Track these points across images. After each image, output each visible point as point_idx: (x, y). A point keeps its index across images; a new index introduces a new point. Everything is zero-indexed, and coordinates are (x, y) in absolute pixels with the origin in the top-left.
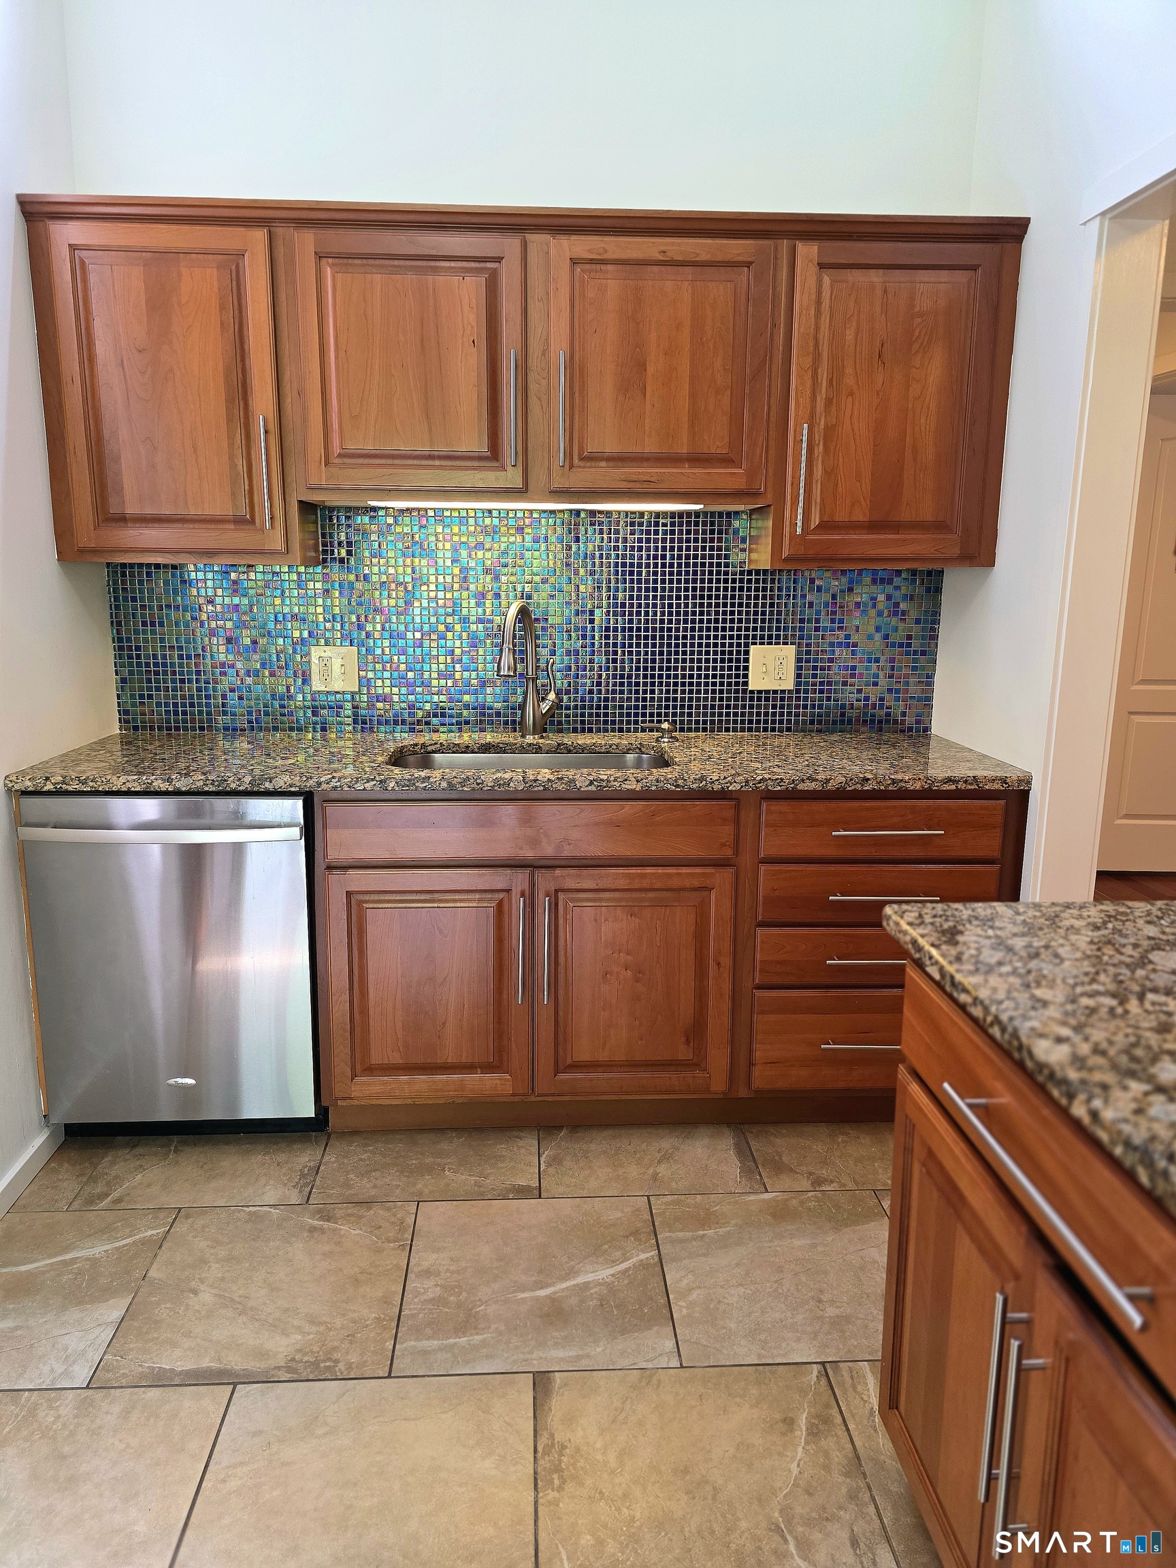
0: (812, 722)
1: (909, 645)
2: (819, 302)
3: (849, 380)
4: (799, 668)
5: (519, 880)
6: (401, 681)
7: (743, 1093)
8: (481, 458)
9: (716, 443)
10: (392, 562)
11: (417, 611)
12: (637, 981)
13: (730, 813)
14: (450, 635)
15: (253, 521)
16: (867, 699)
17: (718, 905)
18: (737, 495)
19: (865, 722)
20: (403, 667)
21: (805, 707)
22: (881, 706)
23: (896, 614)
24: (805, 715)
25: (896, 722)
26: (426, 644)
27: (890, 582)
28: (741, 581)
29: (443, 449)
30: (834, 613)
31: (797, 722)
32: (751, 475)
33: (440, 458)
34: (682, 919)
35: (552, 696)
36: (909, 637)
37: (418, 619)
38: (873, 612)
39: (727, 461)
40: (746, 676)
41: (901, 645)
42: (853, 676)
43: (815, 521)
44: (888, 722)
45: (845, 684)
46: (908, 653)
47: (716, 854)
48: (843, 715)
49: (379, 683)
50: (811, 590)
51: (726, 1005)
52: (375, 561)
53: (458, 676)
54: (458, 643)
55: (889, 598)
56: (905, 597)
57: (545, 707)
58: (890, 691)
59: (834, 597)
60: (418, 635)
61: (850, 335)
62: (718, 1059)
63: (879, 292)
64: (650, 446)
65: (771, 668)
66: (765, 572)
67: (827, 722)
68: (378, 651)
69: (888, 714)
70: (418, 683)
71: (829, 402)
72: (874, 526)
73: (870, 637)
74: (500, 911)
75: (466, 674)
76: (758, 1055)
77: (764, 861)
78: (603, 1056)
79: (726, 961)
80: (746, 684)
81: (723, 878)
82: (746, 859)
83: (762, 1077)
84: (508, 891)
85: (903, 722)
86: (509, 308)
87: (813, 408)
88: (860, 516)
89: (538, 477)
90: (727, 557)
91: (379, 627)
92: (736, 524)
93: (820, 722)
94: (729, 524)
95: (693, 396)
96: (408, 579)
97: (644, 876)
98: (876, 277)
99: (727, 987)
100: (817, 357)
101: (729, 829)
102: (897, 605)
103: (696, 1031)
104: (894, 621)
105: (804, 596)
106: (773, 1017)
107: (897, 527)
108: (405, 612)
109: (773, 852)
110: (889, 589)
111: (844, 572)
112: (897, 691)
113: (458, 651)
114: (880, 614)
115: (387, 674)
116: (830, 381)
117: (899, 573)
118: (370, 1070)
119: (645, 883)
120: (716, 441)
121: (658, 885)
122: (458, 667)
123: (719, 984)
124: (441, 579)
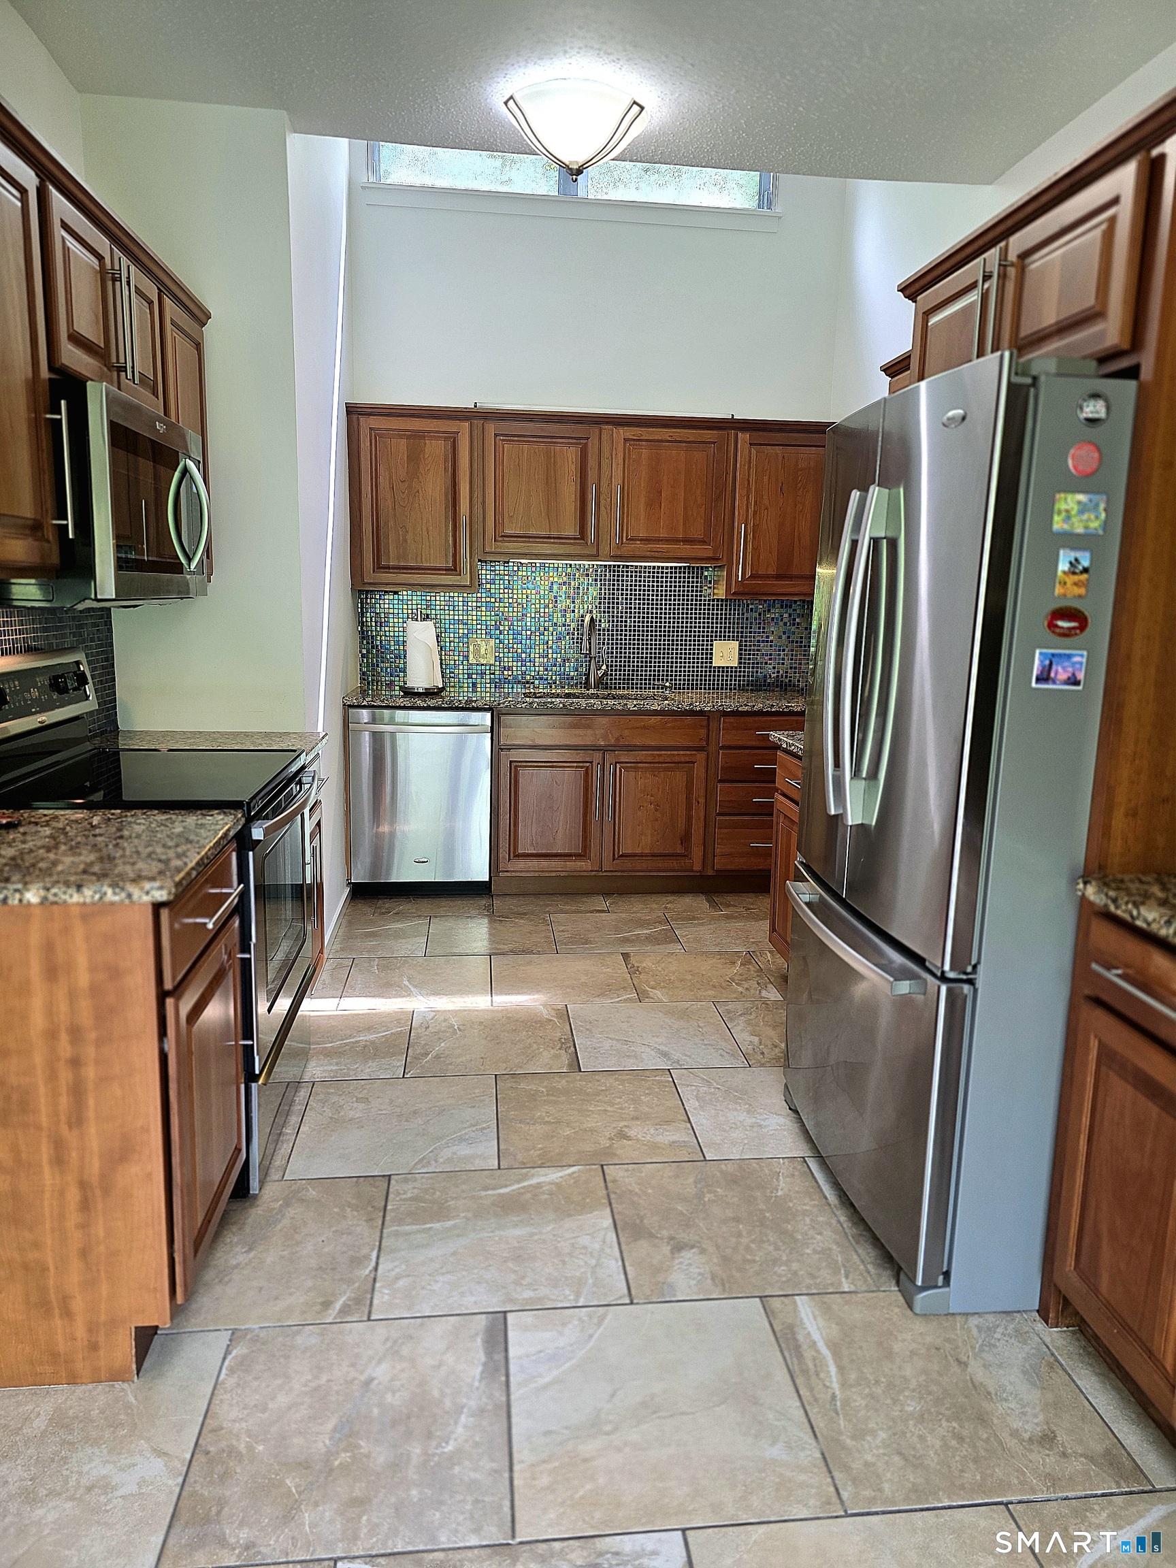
0: (748, 685)
1: (801, 642)
2: (750, 462)
3: (766, 501)
4: (740, 654)
5: (597, 757)
6: (518, 658)
7: (710, 873)
8: (575, 539)
9: (697, 533)
10: (515, 592)
11: (528, 619)
12: (656, 810)
13: (705, 723)
14: (546, 633)
15: (456, 570)
16: (778, 672)
17: (699, 770)
18: (708, 559)
19: (777, 686)
20: (519, 651)
21: (744, 676)
22: (786, 677)
23: (794, 625)
24: (744, 681)
25: (794, 686)
26: (533, 637)
27: (791, 607)
28: (709, 605)
29: (555, 533)
30: (760, 623)
31: (739, 685)
32: (715, 550)
33: (554, 538)
34: (679, 778)
35: (604, 667)
36: (801, 638)
37: (528, 624)
38: (781, 624)
39: (703, 542)
40: (711, 658)
41: (797, 642)
42: (770, 659)
43: (748, 574)
44: (790, 686)
45: (766, 663)
46: (801, 647)
47: (697, 744)
48: (765, 681)
49: (506, 659)
50: (747, 610)
51: (702, 824)
52: (506, 591)
53: (550, 656)
54: (551, 638)
55: (790, 615)
56: (799, 616)
57: (600, 673)
58: (791, 668)
59: (760, 614)
60: (529, 633)
61: (766, 479)
62: (697, 852)
63: (780, 459)
64: (663, 534)
65: (725, 655)
66: (722, 600)
67: (756, 685)
68: (506, 642)
69: (790, 681)
70: (528, 659)
71: (755, 512)
72: (779, 577)
73: (780, 637)
74: (587, 774)
75: (555, 656)
76: (717, 851)
77: (723, 748)
78: (638, 851)
79: (702, 800)
80: (711, 663)
81: (701, 756)
82: (712, 748)
83: (719, 863)
84: (591, 762)
85: (798, 685)
86: (592, 462)
87: (747, 515)
88: (771, 572)
89: (604, 549)
90: (701, 591)
91: (507, 628)
92: (706, 573)
93: (752, 685)
94: (702, 573)
95: (685, 508)
96: (524, 601)
97: (661, 755)
98: (778, 450)
99: (702, 814)
100: (749, 490)
101: (703, 732)
102: (794, 620)
103: (686, 838)
104: (793, 629)
105: (743, 614)
106: (726, 831)
107: (791, 577)
108: (522, 620)
109: (727, 743)
110: (790, 611)
111: (765, 601)
112: (795, 668)
113: (550, 642)
114: (785, 624)
115: (510, 655)
116: (756, 502)
117: (795, 602)
118: (518, 856)
119: (661, 760)
120: (697, 532)
121: (668, 760)
122: (550, 651)
123: (698, 813)
124: (542, 602)
